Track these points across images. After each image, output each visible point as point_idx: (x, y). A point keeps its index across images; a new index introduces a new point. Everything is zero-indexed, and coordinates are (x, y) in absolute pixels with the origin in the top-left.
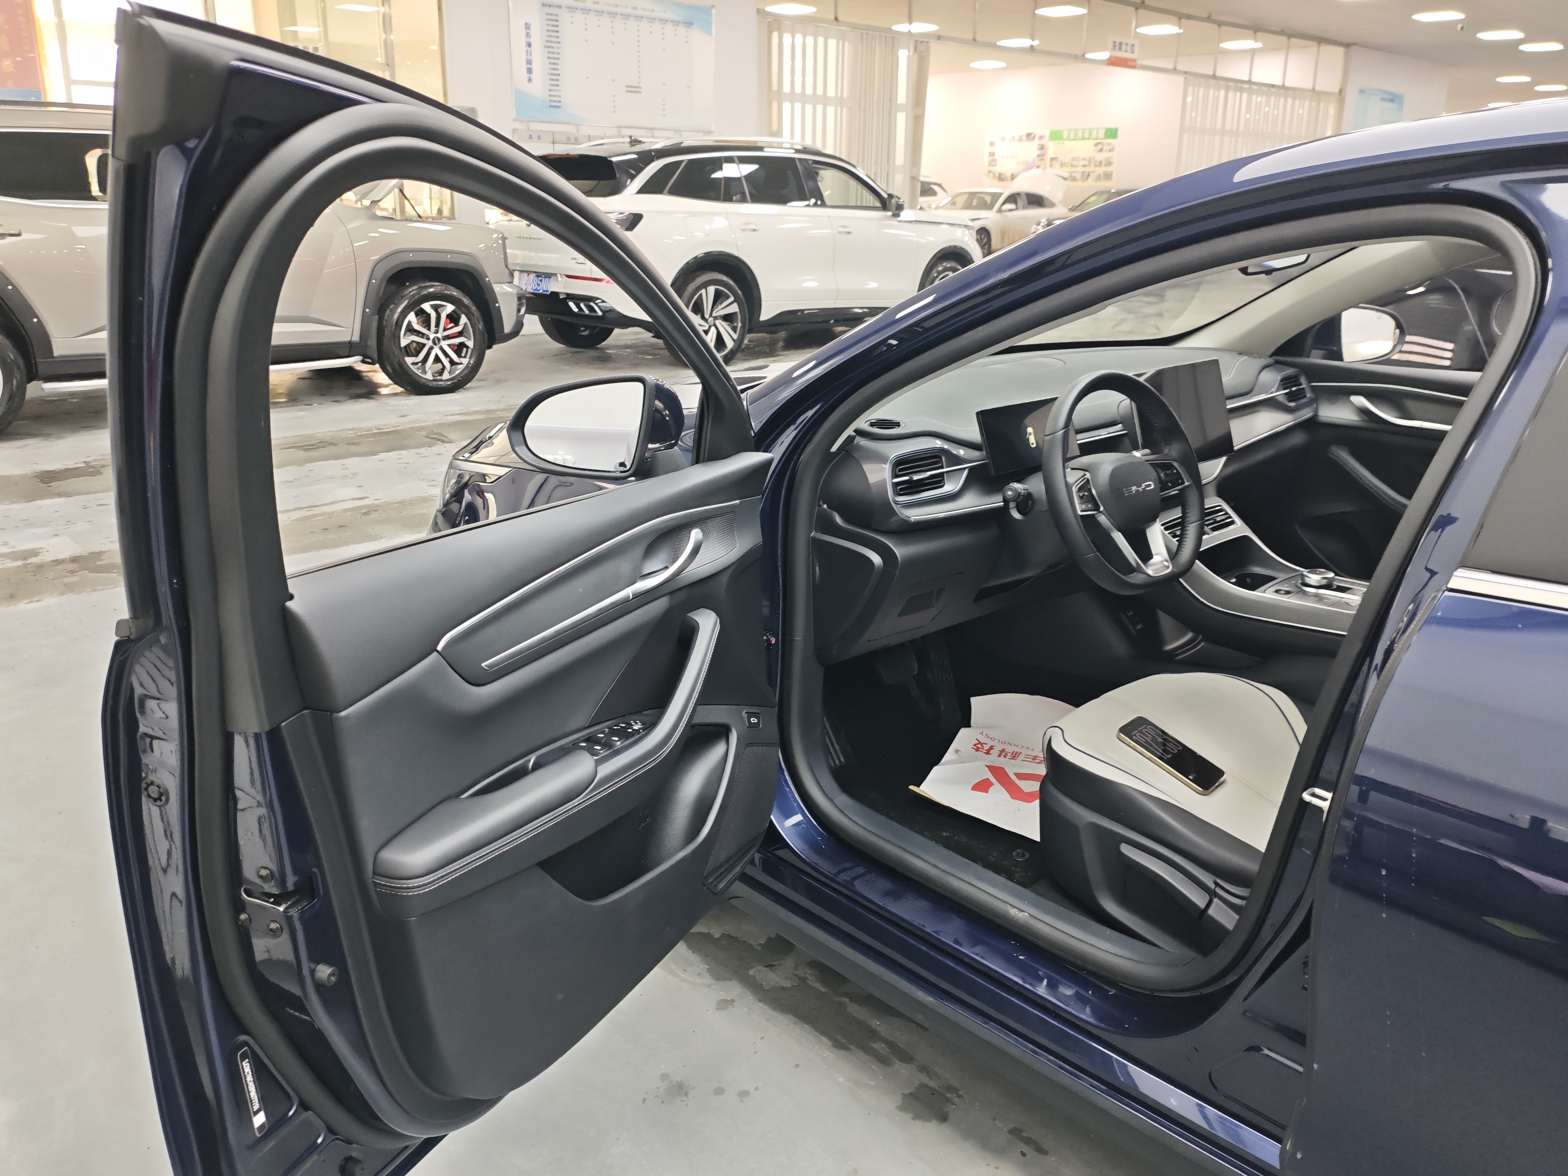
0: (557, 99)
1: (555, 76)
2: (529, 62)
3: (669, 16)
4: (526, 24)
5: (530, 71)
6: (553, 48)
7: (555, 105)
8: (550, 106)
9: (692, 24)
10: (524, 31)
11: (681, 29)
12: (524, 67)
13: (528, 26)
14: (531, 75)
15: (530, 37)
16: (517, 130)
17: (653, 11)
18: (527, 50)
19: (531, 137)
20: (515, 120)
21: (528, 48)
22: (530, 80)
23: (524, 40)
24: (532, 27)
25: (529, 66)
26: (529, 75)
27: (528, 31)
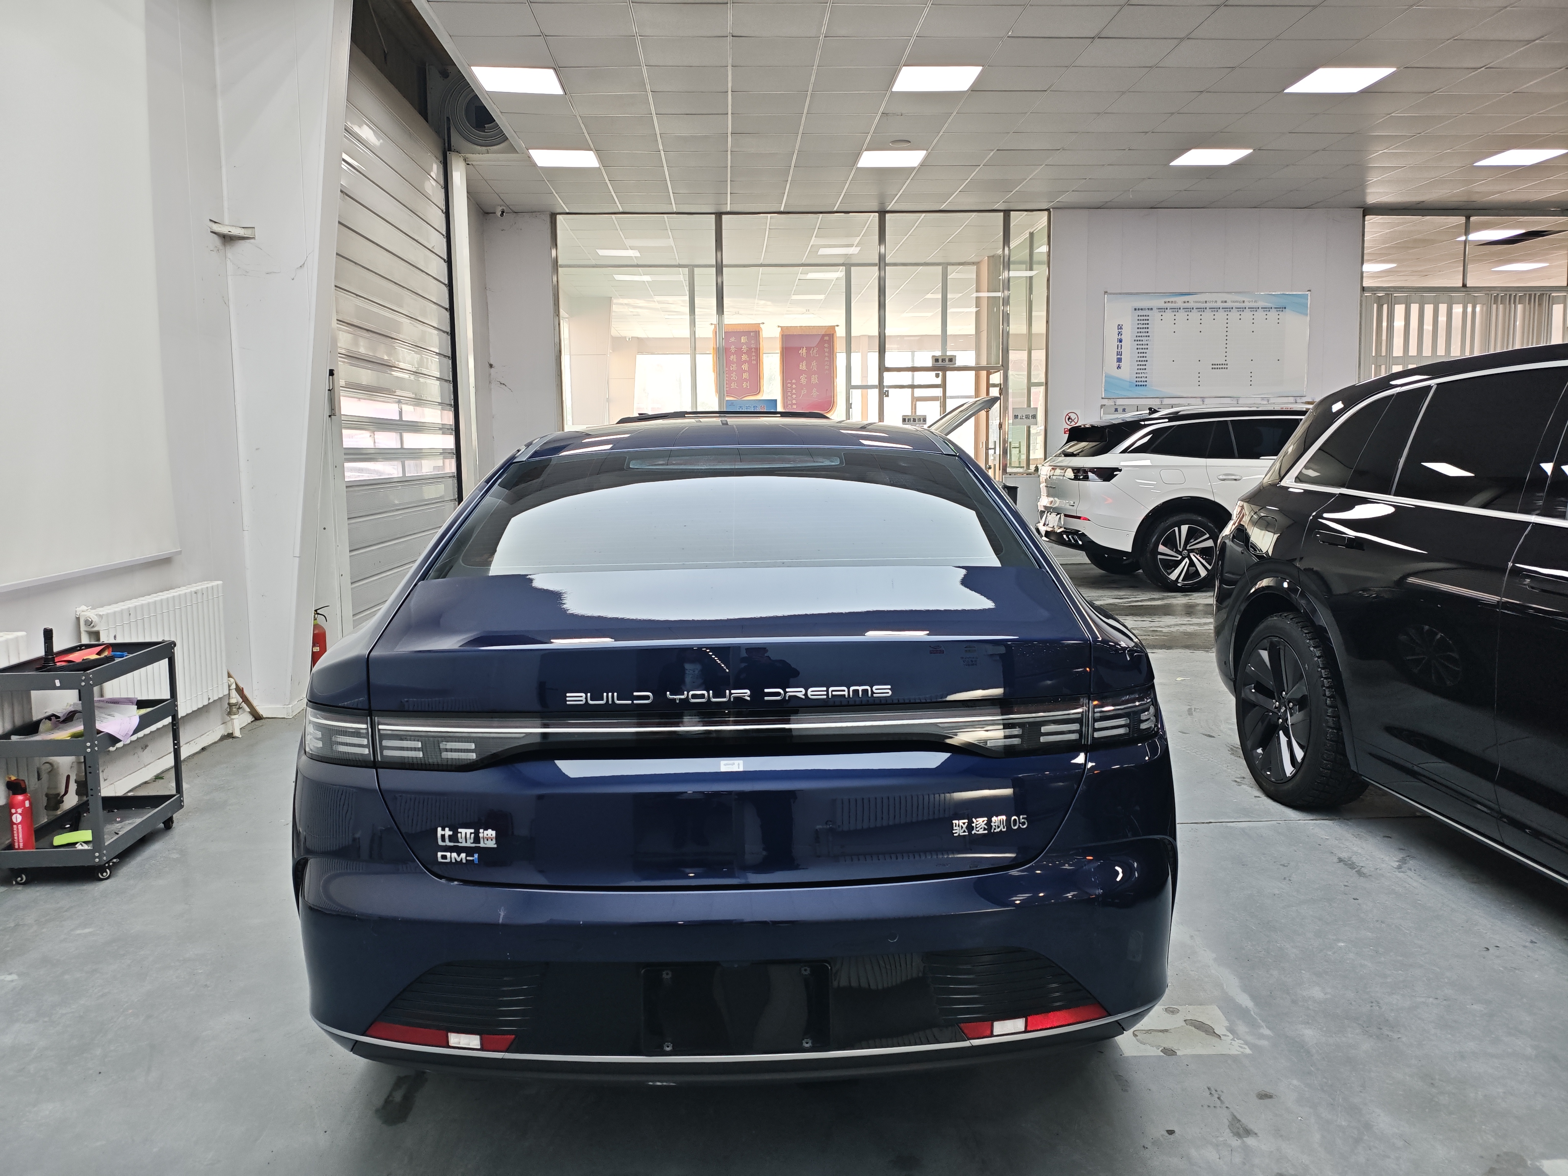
0: (1143, 379)
1: (1142, 362)
2: (1119, 354)
3: (1261, 304)
4: (1119, 325)
5: (1119, 360)
6: (1142, 341)
7: (1141, 384)
8: (1136, 385)
9: (1285, 308)
10: (1117, 331)
11: (1273, 314)
12: (1115, 358)
13: (1120, 327)
14: (1120, 363)
15: (1121, 334)
16: (1105, 405)
17: (1244, 302)
18: (1118, 345)
19: (1116, 410)
20: (1102, 398)
21: (1118, 343)
22: (1119, 367)
23: (1116, 337)
24: (1123, 327)
25: (1119, 356)
26: (1118, 363)
27: (1120, 330)
